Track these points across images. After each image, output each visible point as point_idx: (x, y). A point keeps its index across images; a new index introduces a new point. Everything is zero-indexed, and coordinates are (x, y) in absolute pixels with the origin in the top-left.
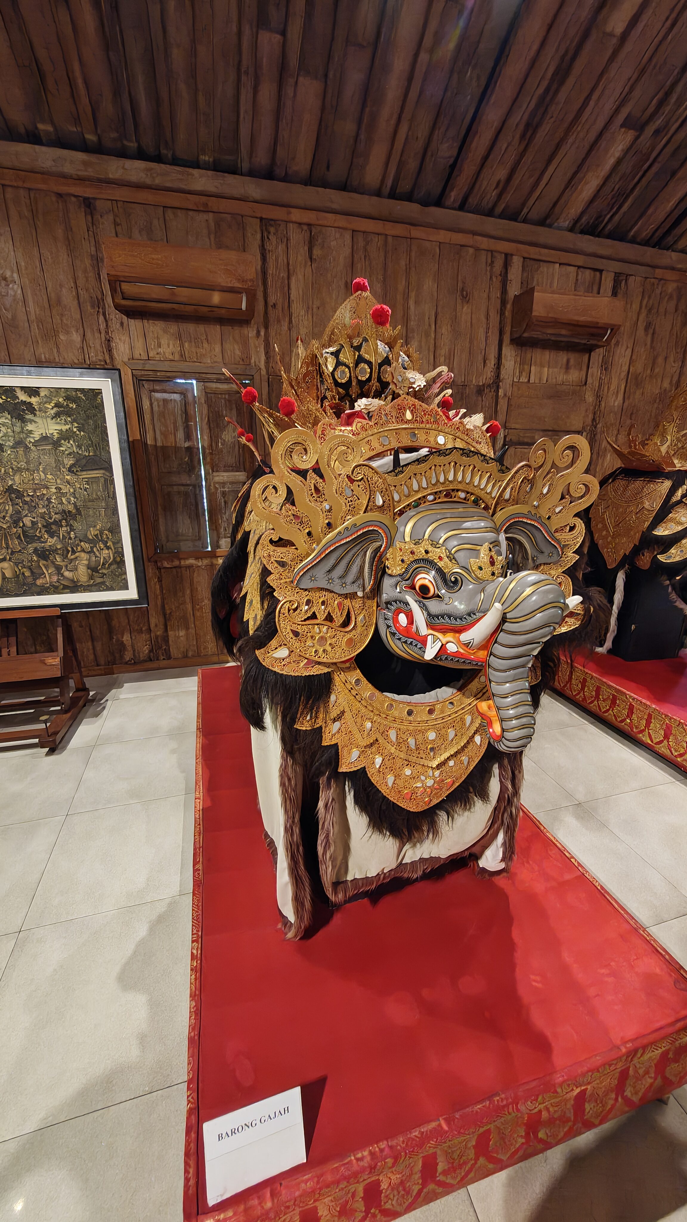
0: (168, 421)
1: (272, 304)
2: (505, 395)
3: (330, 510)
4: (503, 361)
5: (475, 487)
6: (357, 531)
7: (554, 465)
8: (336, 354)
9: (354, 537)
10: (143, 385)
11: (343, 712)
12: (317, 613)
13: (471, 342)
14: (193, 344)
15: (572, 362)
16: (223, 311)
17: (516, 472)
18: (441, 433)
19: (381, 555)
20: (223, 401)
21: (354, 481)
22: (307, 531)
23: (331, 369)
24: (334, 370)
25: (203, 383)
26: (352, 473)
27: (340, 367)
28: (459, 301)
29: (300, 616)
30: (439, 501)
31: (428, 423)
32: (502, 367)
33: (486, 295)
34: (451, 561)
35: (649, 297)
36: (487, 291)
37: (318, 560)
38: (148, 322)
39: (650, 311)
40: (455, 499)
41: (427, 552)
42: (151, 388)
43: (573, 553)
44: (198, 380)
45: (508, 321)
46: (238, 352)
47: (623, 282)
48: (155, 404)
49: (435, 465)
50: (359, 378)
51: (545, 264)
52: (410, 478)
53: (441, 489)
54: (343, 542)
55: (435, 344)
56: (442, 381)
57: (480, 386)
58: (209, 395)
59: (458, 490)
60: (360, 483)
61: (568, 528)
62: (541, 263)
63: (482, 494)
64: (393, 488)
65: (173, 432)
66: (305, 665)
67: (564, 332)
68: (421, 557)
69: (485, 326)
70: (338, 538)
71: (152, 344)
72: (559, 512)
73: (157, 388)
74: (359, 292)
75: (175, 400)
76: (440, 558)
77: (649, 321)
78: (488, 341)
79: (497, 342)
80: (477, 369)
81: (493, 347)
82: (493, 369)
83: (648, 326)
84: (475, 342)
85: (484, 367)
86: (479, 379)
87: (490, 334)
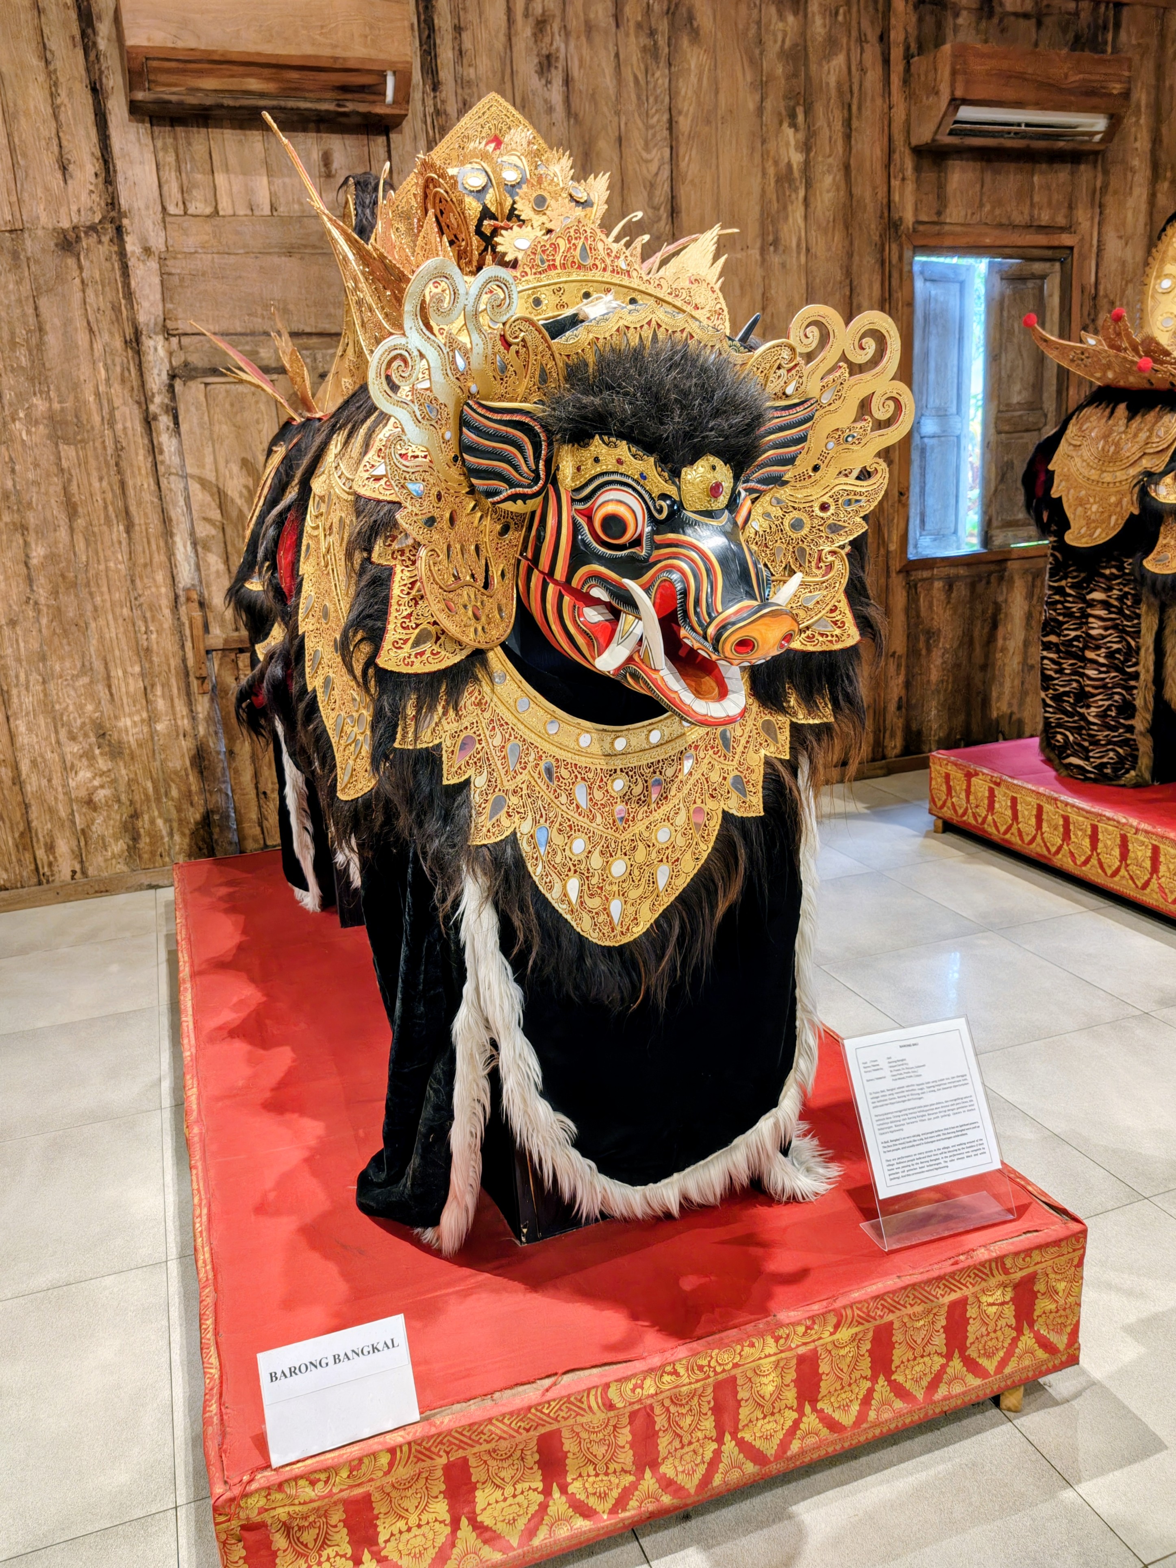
2: (147, 251)
4: (119, 162)
13: (9, 118)
32: (120, 178)
39: (541, 25)
57: (64, 232)
69: (42, 78)
77: (545, 52)
78: (62, 117)
79: (90, 118)
80: (47, 189)
81: (82, 132)
82: (96, 185)
83: (546, 64)
84: (23, 120)
85: (65, 181)
86: (57, 212)
87: (63, 98)
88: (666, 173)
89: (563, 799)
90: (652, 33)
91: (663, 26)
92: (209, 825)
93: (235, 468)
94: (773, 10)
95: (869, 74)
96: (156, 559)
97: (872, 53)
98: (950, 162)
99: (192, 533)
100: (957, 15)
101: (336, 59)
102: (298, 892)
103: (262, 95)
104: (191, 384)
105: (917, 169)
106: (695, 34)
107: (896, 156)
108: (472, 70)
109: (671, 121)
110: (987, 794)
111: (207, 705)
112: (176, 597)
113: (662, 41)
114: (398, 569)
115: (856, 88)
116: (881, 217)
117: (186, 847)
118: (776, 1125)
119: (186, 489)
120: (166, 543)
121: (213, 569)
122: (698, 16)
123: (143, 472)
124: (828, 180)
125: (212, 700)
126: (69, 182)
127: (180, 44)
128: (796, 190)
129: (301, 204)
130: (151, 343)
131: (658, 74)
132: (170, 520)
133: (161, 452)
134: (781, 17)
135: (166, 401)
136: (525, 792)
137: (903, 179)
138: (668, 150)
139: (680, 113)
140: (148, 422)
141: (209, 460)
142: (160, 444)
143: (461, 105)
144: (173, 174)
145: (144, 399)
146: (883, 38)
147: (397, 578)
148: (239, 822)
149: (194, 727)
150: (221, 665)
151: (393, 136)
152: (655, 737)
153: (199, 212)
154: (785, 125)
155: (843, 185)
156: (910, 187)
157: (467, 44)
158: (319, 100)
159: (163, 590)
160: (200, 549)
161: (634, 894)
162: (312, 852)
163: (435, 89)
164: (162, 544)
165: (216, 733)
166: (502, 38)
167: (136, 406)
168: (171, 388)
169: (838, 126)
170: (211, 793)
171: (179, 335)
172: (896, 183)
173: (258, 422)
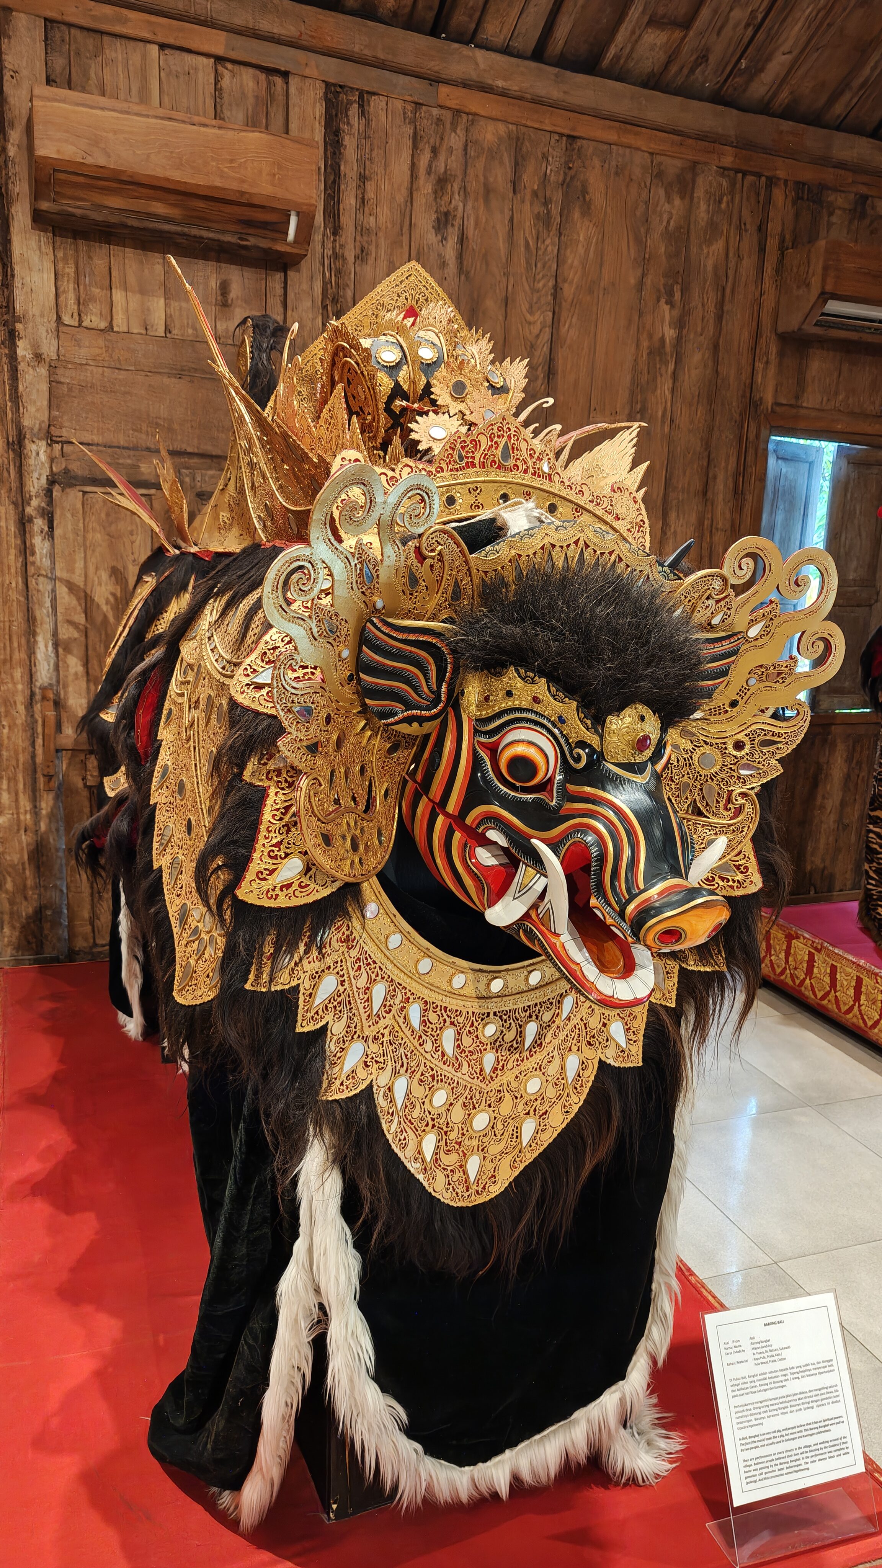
2: (38, 357)
32: (17, 283)
39: (442, 183)
47: (354, 110)
51: (118, 43)
62: (106, 38)
77: (444, 209)
83: (443, 221)
88: (546, 336)
89: (428, 1046)
90: (546, 203)
91: (557, 197)
92: (40, 920)
93: (104, 575)
94: (662, 192)
95: (744, 262)
96: (16, 656)
97: (749, 241)
98: (811, 350)
99: (55, 634)
100: (831, 214)
101: (242, 193)
102: (122, 1017)
103: (167, 220)
104: (68, 490)
105: (781, 354)
106: (587, 209)
107: (763, 342)
108: (372, 219)
109: (556, 287)
110: (806, 958)
111: (51, 803)
112: (32, 694)
113: (555, 210)
114: (272, 791)
115: (731, 273)
116: (743, 396)
117: (14, 939)
118: (622, 1400)
119: (53, 591)
120: (28, 641)
121: (72, 670)
122: (591, 190)
123: (13, 570)
124: (697, 357)
125: (57, 798)
127: (90, 160)
128: (666, 363)
129: (195, 329)
130: (34, 447)
131: (548, 242)
132: (35, 619)
133: (33, 553)
134: (669, 200)
135: (43, 504)
136: (386, 1038)
137: (767, 362)
138: (550, 314)
139: (565, 281)
140: (23, 523)
141: (79, 564)
142: (32, 545)
143: (358, 251)
144: (71, 286)
145: (21, 500)
146: (761, 229)
147: (269, 802)
148: (71, 920)
149: (37, 823)
150: (69, 765)
151: (291, 274)
152: (535, 978)
153: (93, 325)
154: (663, 301)
155: (710, 364)
156: (772, 370)
157: (370, 194)
158: (223, 232)
159: (20, 687)
160: (61, 650)
161: (494, 1149)
162: (140, 981)
163: (335, 233)
164: (23, 641)
165: (57, 830)
166: (404, 192)
167: (12, 507)
168: (49, 492)
169: (711, 306)
170: (46, 888)
171: (63, 443)
172: (759, 366)
173: (131, 533)
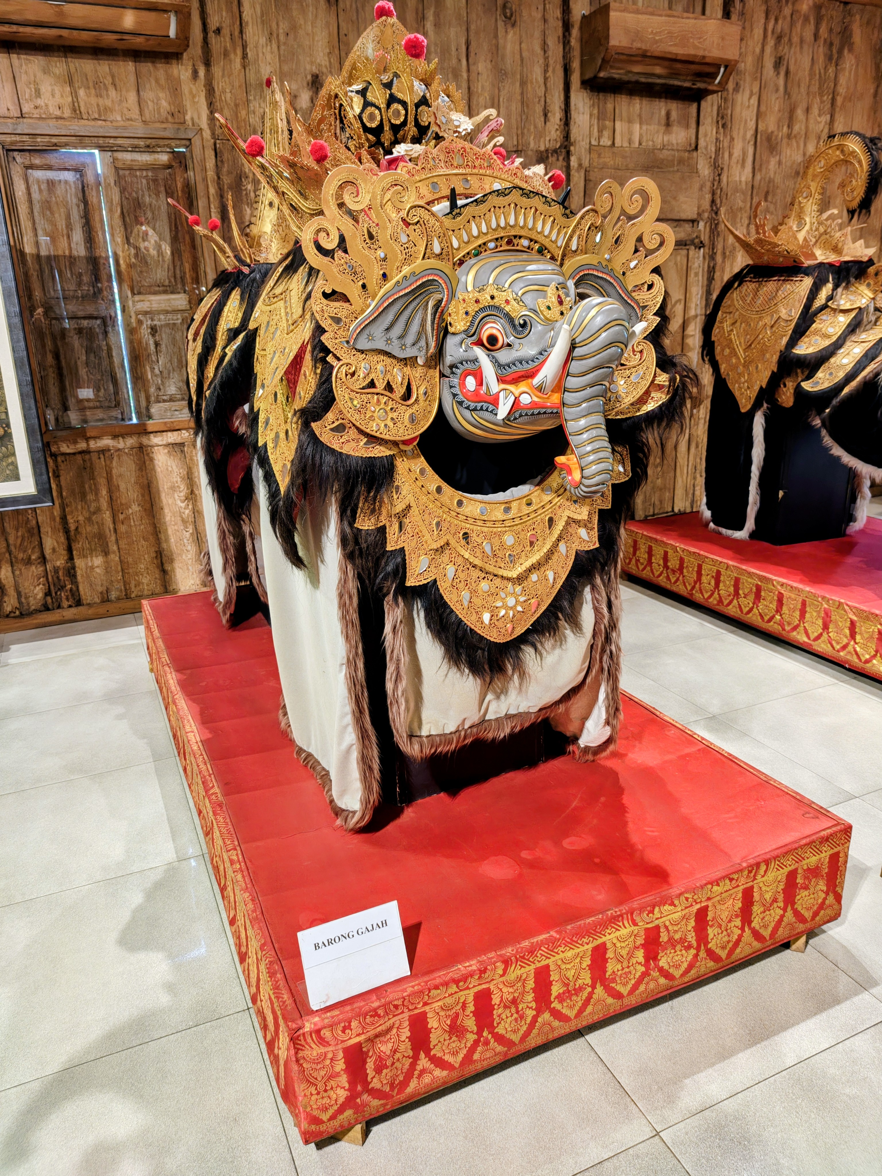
0: (57, 215)
1: (214, 28)
2: (580, 165)
3: (384, 259)
4: (573, 113)
5: (539, 233)
6: (416, 281)
7: (623, 212)
8: (363, 93)
9: (413, 287)
10: (14, 158)
11: (409, 507)
12: (375, 381)
13: (523, 83)
14: (93, 91)
15: (674, 115)
16: (139, 40)
17: (582, 218)
18: (497, 180)
19: (443, 310)
20: (144, 181)
21: (409, 224)
22: (361, 283)
23: (358, 111)
24: (362, 111)
25: (110, 153)
26: (408, 215)
27: (369, 108)
28: (500, 24)
29: (358, 383)
30: (501, 249)
31: (481, 168)
32: (572, 123)
33: (538, 15)
34: (518, 303)
35: (776, 20)
36: (541, 7)
37: (375, 315)
38: (18, 58)
39: (779, 38)
40: (518, 248)
41: (492, 298)
42: (27, 163)
43: (655, 314)
44: (102, 149)
45: (576, 53)
46: (164, 104)
48: (34, 188)
49: (495, 207)
50: (393, 121)
52: (469, 222)
53: (502, 235)
54: (401, 294)
55: (469, 88)
56: (490, 129)
57: (541, 152)
58: (121, 172)
59: (520, 237)
60: (416, 227)
61: (646, 286)
63: (546, 242)
64: (451, 232)
65: (65, 232)
66: (365, 444)
67: (658, 70)
68: (487, 304)
69: (541, 61)
70: (397, 289)
71: (26, 92)
72: (635, 268)
73: (37, 161)
74: (384, 18)
75: (66, 182)
76: (507, 302)
77: (779, 55)
78: (548, 84)
79: (561, 86)
80: (535, 127)
81: (557, 94)
82: (560, 126)
83: (778, 63)
84: (529, 85)
85: (545, 123)
86: (539, 141)
87: (550, 74)
90: (831, 46)
91: (837, 42)
106: (851, 47)
109: (833, 98)
113: (835, 51)
122: (854, 35)
126: (548, 123)
129: (653, 141)
131: (830, 70)
138: (830, 116)
139: (838, 94)
144: (596, 121)
151: (703, 103)
153: (605, 144)
158: (685, 81)
166: (760, 46)
